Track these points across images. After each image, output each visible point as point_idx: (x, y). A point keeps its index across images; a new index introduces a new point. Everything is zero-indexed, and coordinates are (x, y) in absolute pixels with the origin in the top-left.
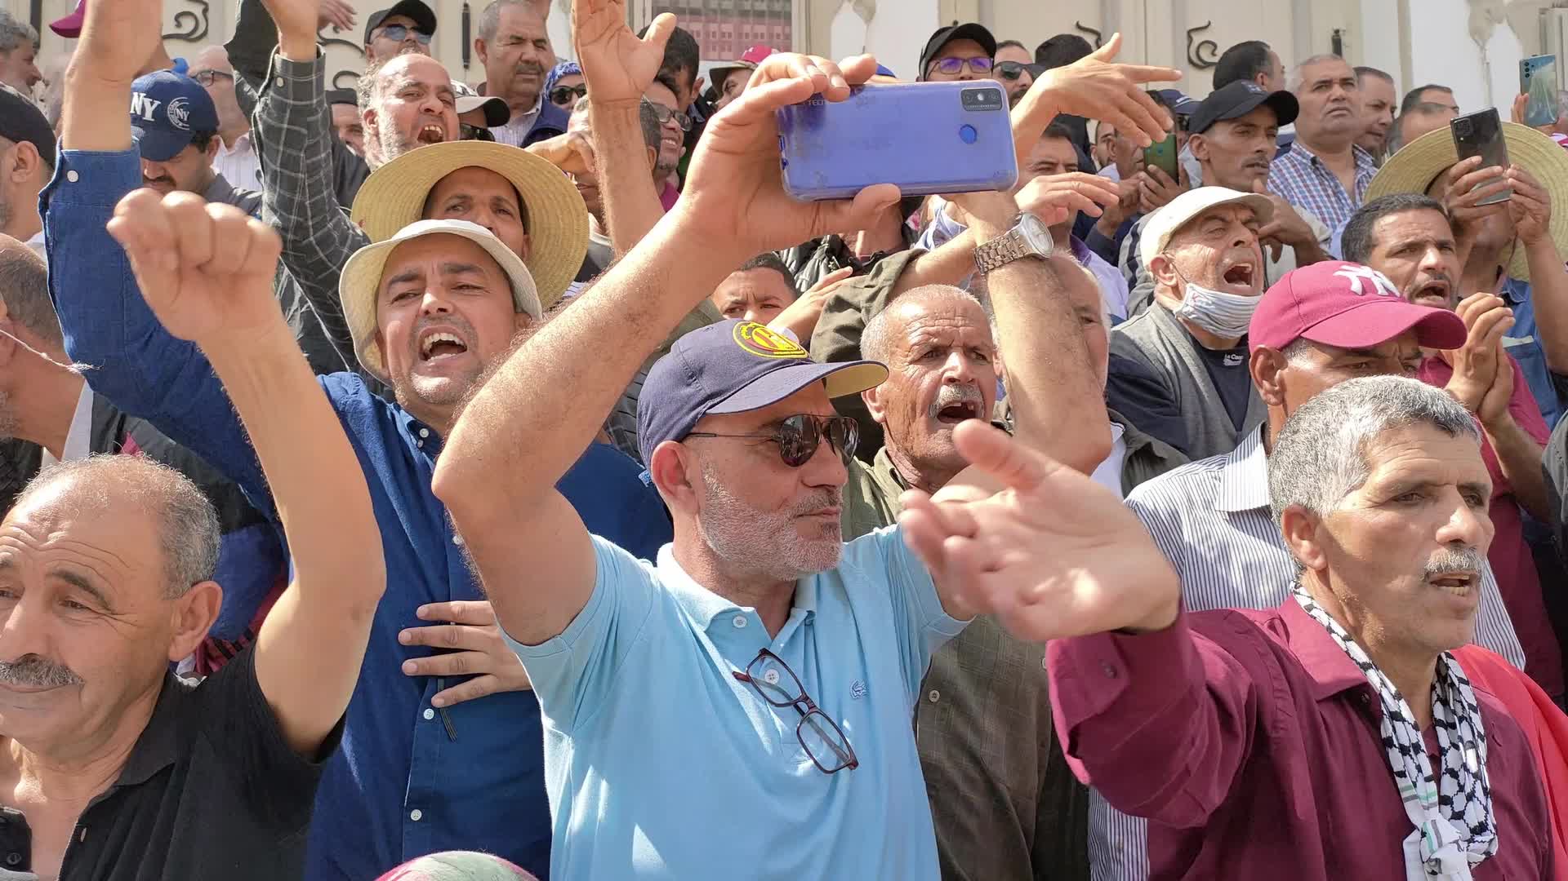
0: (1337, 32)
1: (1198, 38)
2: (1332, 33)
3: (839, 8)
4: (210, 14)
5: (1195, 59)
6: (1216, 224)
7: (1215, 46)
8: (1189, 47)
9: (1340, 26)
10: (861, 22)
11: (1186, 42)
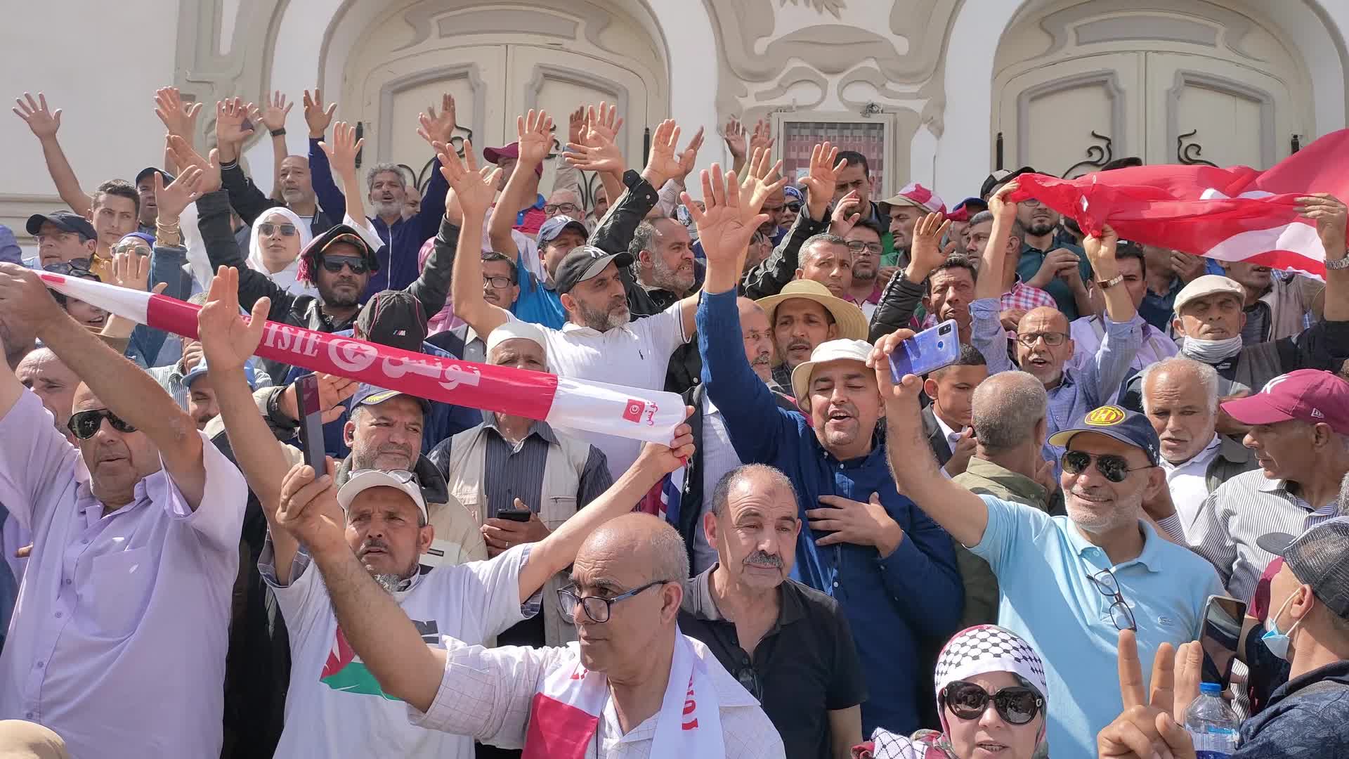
0: (1296, 137)
1: (1186, 143)
2: (1292, 137)
3: (918, 128)
4: (473, 138)
5: (1185, 160)
6: (1201, 306)
7: (1199, 148)
8: (1179, 149)
9: (1298, 133)
10: (933, 137)
11: (1177, 146)
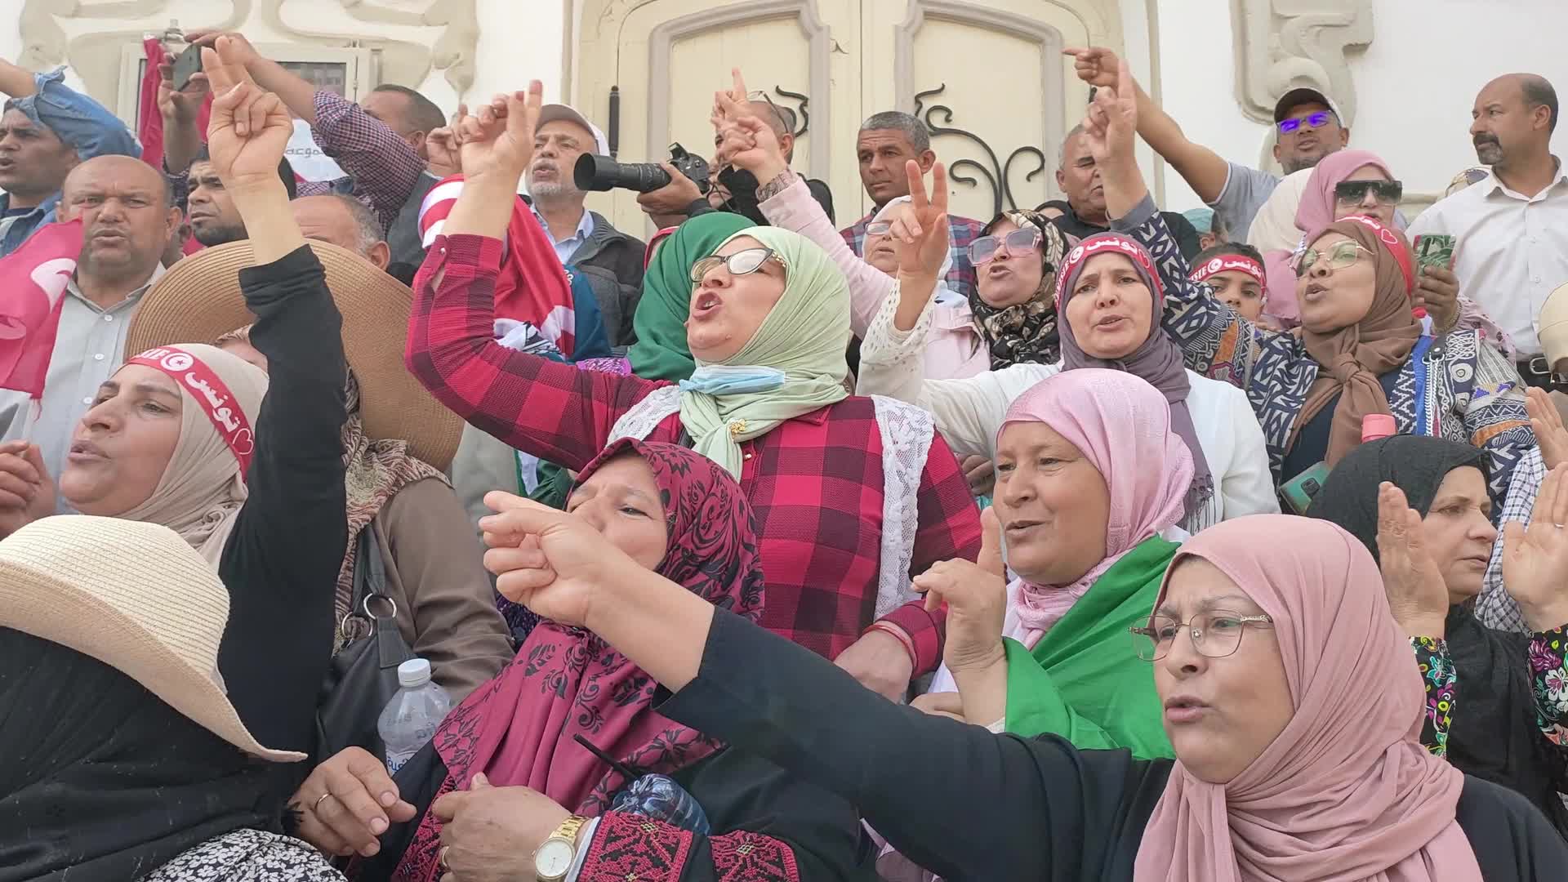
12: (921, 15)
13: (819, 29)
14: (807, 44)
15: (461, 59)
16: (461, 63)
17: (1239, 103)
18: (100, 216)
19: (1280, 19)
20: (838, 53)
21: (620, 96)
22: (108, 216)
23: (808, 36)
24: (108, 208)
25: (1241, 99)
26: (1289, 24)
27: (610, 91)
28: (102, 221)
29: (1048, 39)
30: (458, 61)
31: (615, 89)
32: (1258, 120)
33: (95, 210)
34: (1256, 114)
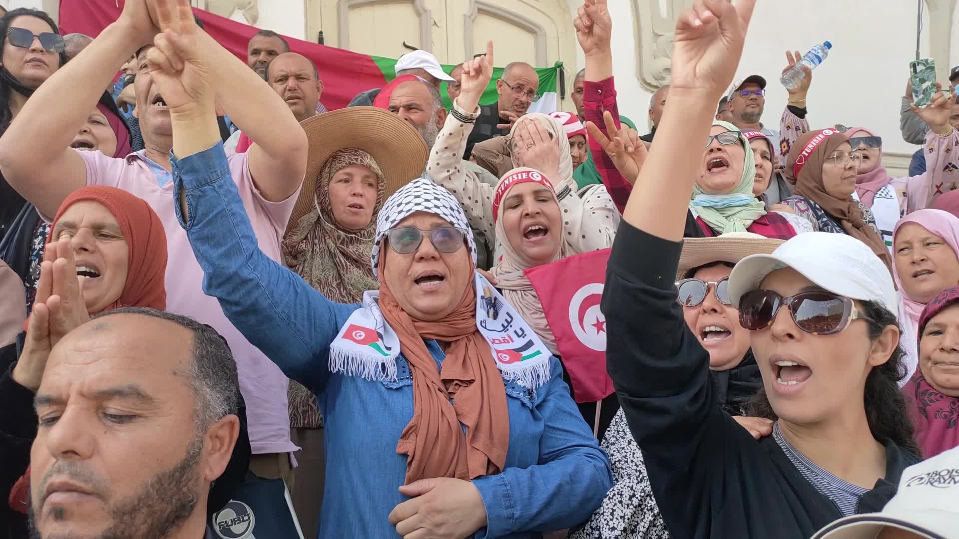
12: (476, 10)
13: (426, 11)
14: (418, 19)
15: (252, 5)
16: (252, 8)
17: (638, 79)
18: (288, 88)
19: (657, 36)
20: (435, 26)
21: (324, 37)
22: (291, 87)
23: (419, 14)
24: (291, 82)
25: (639, 78)
26: (660, 39)
27: (318, 34)
28: (289, 90)
29: (539, 33)
30: (250, 6)
31: (321, 33)
32: (647, 90)
33: (285, 85)
34: (647, 86)
